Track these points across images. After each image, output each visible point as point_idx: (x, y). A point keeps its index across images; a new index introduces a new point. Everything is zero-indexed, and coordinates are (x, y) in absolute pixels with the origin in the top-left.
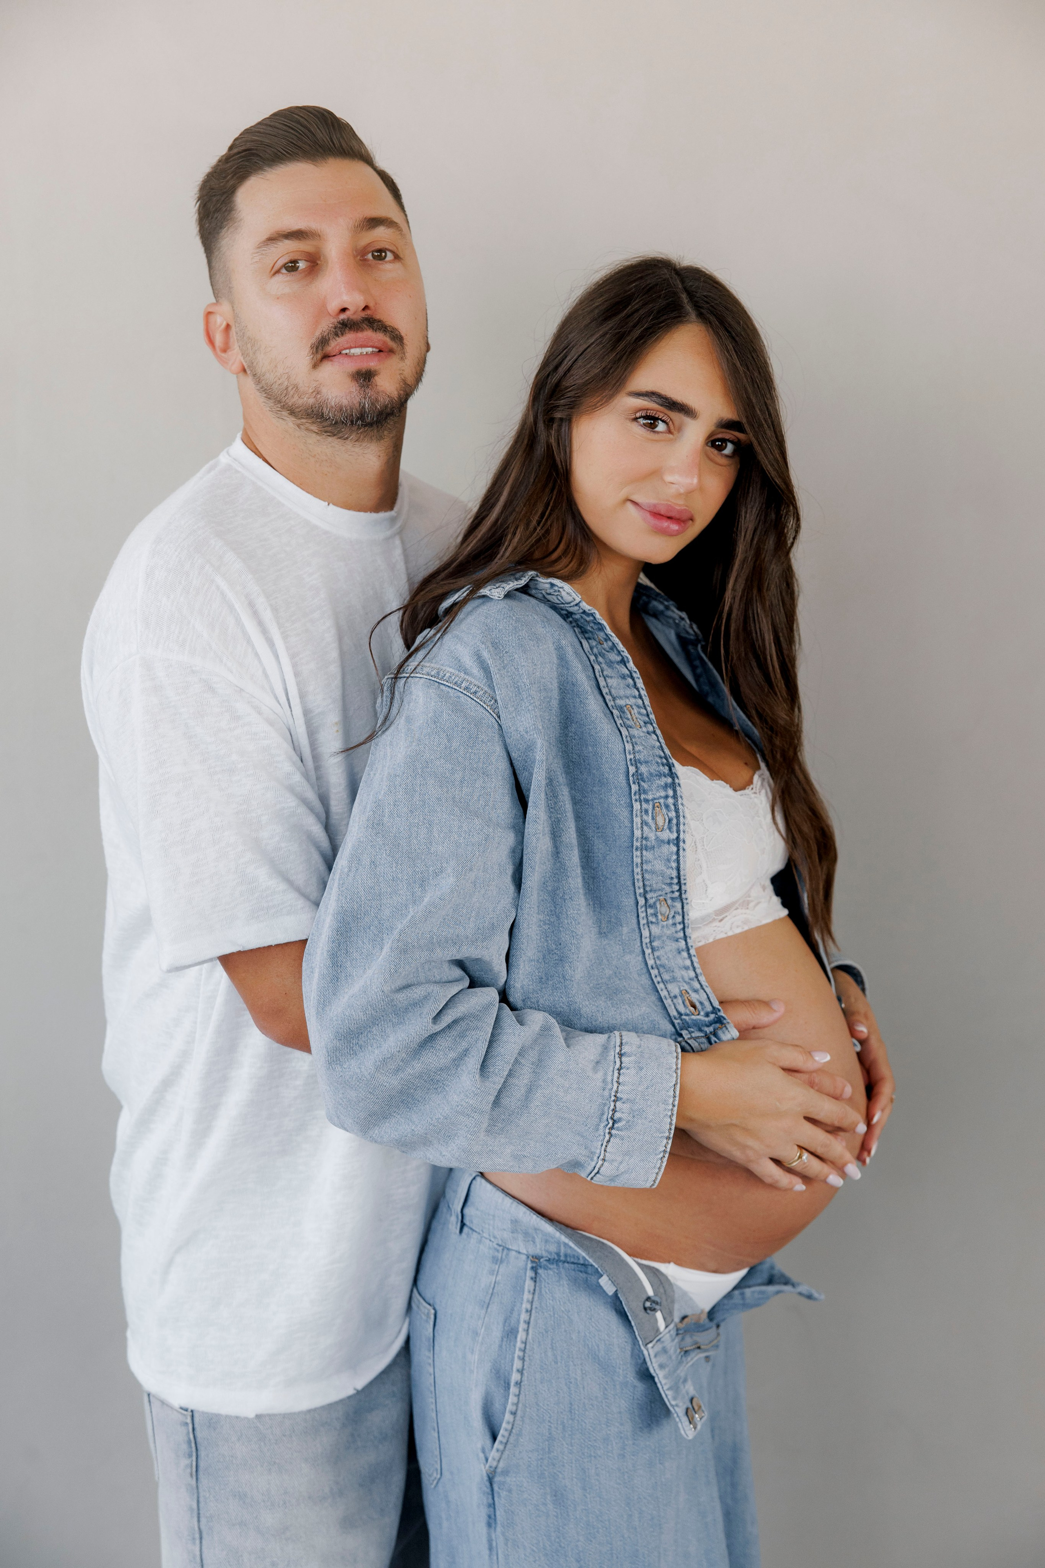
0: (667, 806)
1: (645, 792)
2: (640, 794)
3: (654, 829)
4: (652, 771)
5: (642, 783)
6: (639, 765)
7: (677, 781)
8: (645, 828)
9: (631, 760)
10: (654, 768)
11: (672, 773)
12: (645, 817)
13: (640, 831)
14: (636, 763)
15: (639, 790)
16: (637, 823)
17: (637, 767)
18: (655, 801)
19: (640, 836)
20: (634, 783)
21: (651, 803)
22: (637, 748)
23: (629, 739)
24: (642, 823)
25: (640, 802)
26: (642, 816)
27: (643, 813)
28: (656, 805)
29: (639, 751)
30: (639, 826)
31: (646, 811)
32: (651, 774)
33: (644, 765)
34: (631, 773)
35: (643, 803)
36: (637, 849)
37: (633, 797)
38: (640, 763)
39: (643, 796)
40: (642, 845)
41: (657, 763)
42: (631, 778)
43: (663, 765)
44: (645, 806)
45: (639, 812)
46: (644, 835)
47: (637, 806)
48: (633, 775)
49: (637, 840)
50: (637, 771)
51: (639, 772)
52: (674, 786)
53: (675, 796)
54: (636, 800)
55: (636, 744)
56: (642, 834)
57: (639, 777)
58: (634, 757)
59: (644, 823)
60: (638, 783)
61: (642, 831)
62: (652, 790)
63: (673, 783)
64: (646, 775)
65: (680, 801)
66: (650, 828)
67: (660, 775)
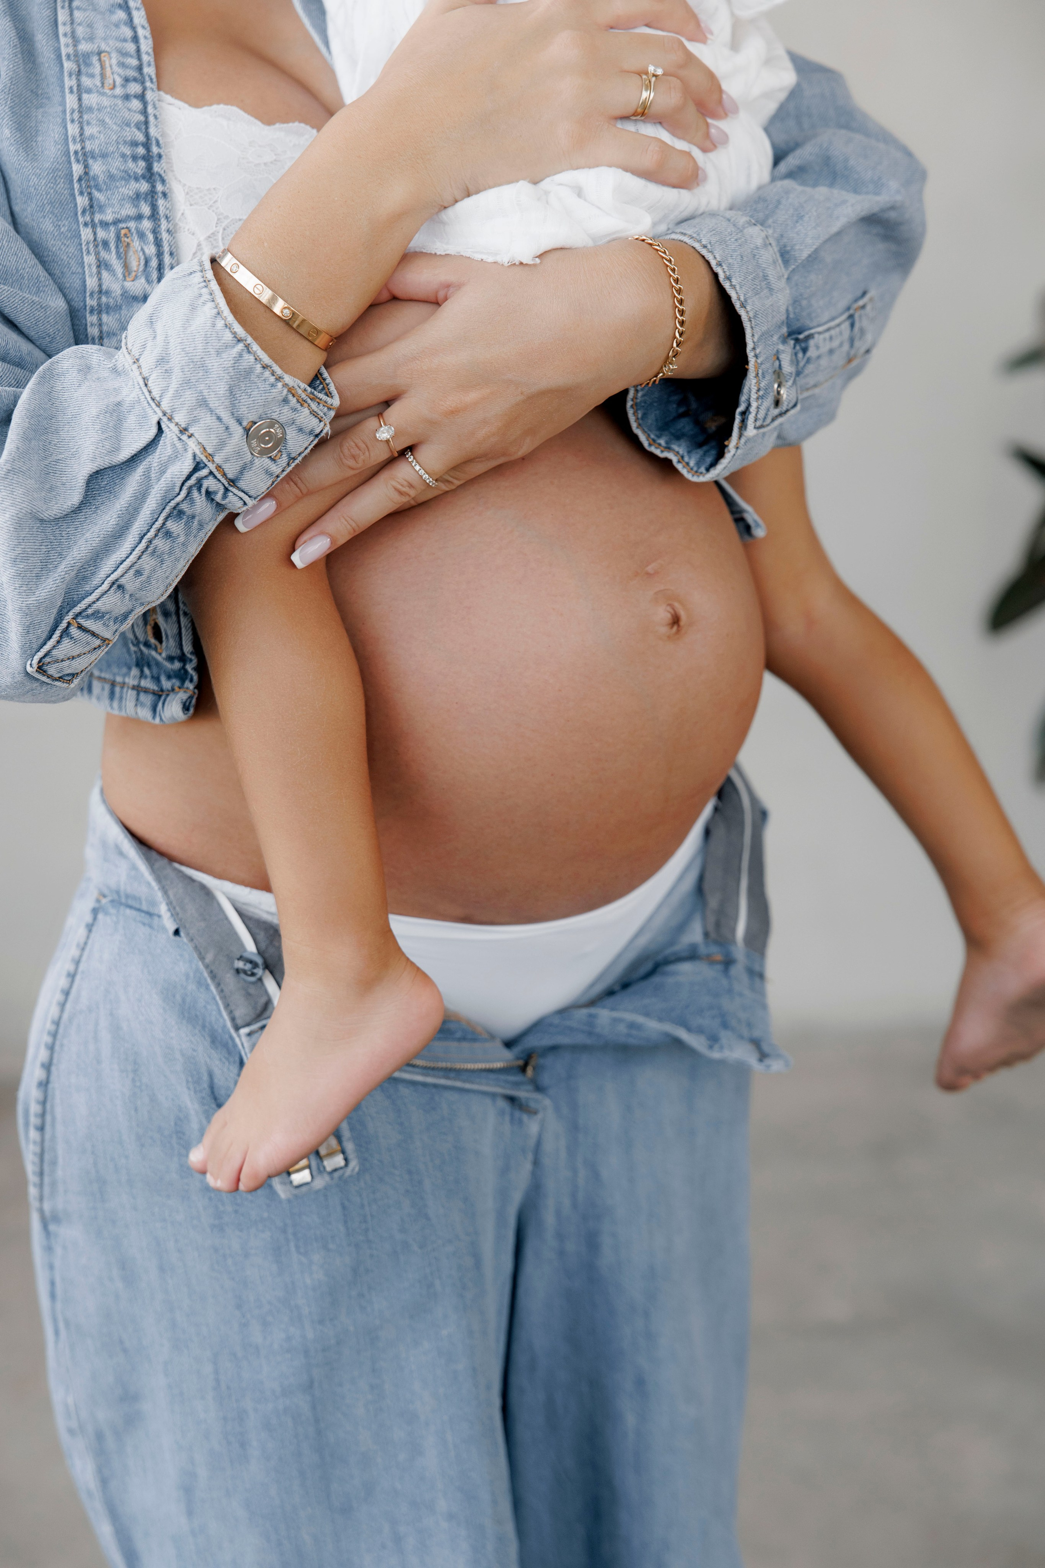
0: (141, 235)
1: (102, 209)
2: (93, 214)
3: (120, 276)
4: (114, 171)
5: (96, 194)
6: (90, 161)
7: (159, 188)
8: (105, 274)
9: (76, 153)
10: (116, 165)
11: (152, 174)
12: (103, 254)
13: (95, 279)
14: (85, 157)
15: (91, 207)
16: (90, 266)
17: (86, 166)
18: (121, 225)
19: (96, 289)
20: (81, 193)
21: (112, 228)
22: (88, 131)
23: (76, 116)
24: (99, 266)
25: (94, 226)
26: (97, 254)
27: (100, 248)
28: (123, 232)
29: (92, 137)
30: (94, 269)
31: (105, 244)
32: (111, 177)
33: (100, 162)
34: (76, 177)
35: (99, 230)
36: (92, 312)
37: (81, 219)
38: (93, 157)
39: (97, 217)
40: (99, 305)
41: (123, 156)
42: (76, 186)
43: (135, 158)
44: (101, 234)
45: (91, 246)
46: (104, 287)
47: (86, 234)
48: (80, 180)
49: (92, 294)
50: (86, 173)
51: (91, 174)
52: (151, 196)
53: (154, 216)
54: (86, 224)
55: (88, 123)
56: (100, 285)
57: (92, 183)
58: (83, 148)
59: (102, 265)
60: (90, 194)
61: (100, 279)
62: (113, 206)
63: (153, 192)
64: (101, 178)
65: (164, 225)
66: (112, 272)
67: (129, 176)
